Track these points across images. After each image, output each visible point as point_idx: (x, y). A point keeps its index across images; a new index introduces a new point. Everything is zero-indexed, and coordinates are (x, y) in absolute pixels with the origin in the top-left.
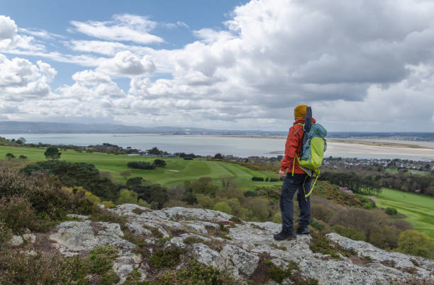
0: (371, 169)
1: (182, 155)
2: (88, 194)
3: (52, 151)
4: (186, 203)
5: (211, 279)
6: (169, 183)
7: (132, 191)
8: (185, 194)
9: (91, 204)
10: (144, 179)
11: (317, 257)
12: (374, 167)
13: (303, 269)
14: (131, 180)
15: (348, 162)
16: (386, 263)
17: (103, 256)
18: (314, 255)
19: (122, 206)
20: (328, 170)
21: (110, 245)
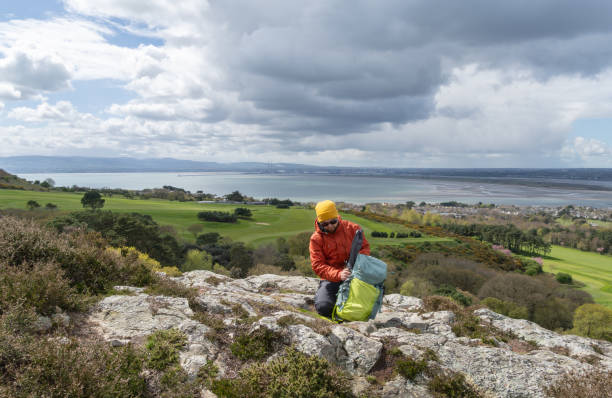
0: (535, 220)
1: (275, 202)
2: (143, 257)
3: (92, 197)
4: (280, 268)
5: (315, 375)
6: (256, 241)
7: (204, 252)
8: (278, 256)
9: (147, 271)
10: (222, 236)
11: (462, 343)
12: (540, 217)
13: (443, 359)
14: (203, 237)
15: (504, 210)
16: (556, 349)
17: (165, 343)
18: (458, 339)
19: (191, 274)
20: (476, 221)
21: (175, 328)
